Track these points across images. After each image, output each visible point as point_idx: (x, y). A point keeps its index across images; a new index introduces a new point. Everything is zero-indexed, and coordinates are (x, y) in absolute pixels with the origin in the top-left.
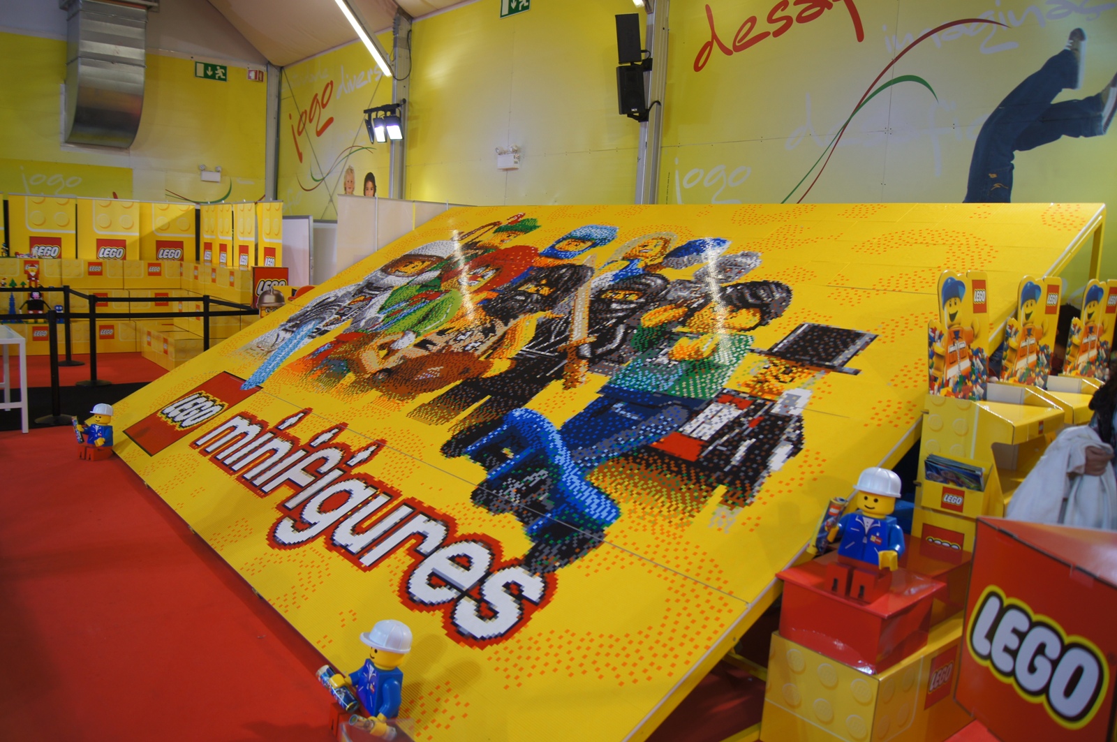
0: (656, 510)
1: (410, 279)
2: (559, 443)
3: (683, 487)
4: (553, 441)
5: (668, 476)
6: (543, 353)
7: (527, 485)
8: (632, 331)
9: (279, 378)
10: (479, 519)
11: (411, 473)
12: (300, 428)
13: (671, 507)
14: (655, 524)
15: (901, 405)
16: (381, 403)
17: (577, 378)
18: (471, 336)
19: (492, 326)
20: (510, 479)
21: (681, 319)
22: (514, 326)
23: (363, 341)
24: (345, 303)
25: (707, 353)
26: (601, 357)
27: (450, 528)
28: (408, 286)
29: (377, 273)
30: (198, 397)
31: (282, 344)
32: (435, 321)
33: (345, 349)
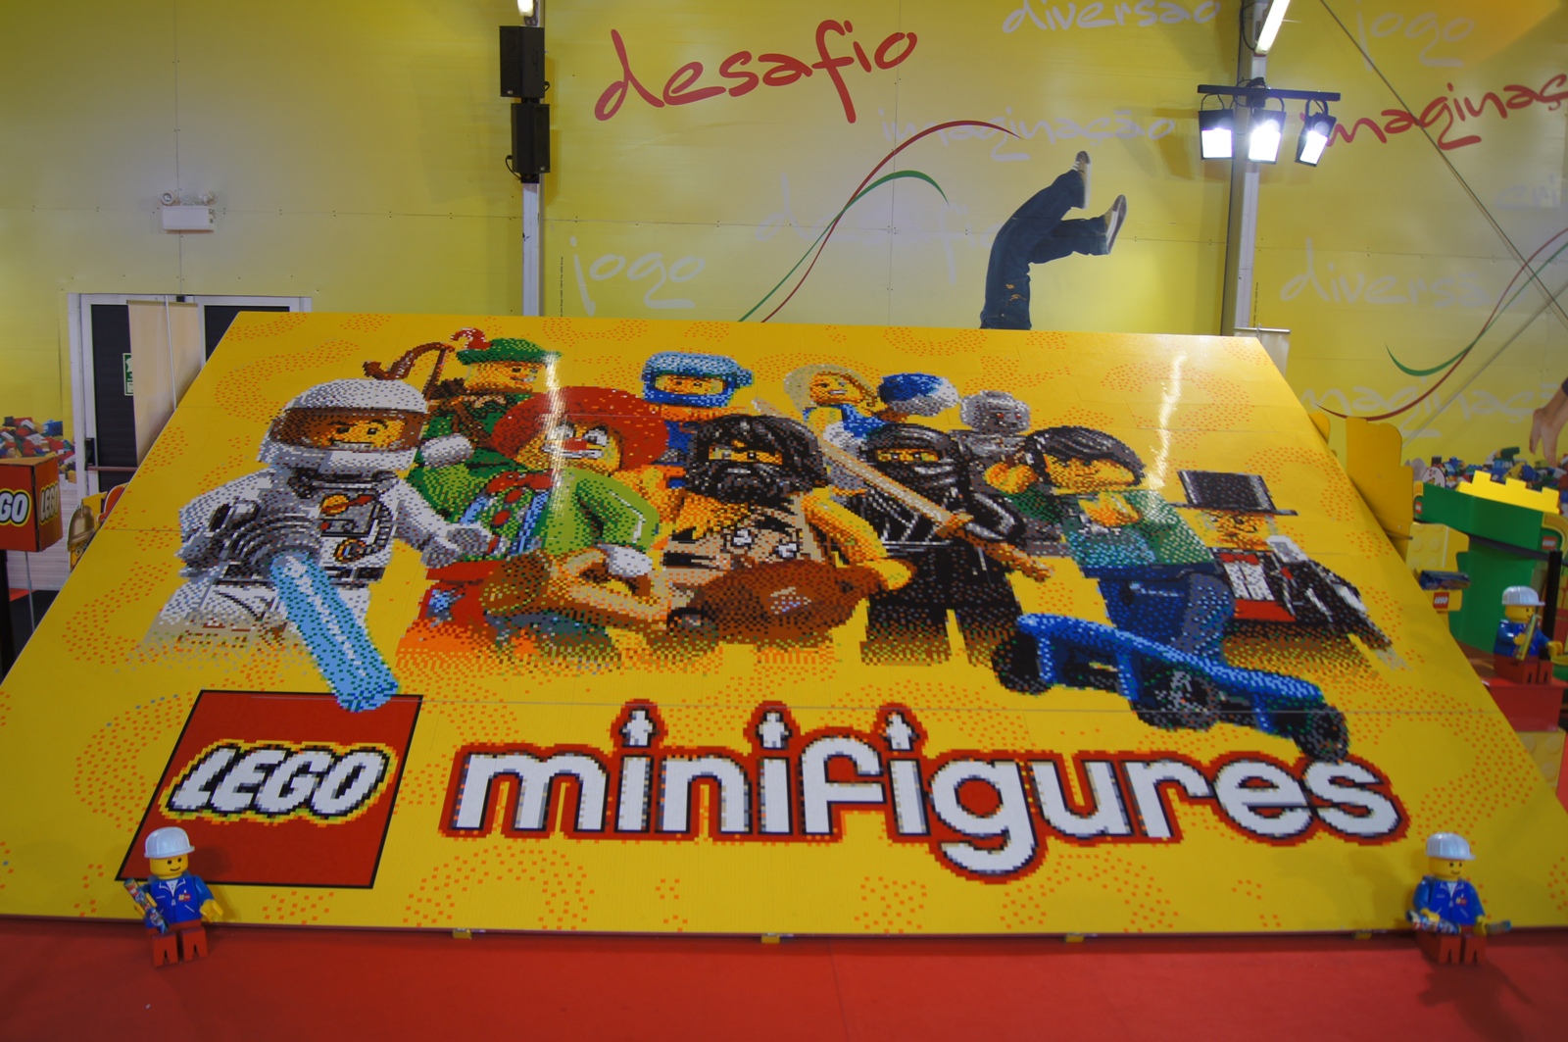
1: (408, 455)
6: (925, 544)
7: (1184, 691)
9: (428, 670)
10: (1199, 740)
11: (1021, 726)
12: (685, 732)
13: (1341, 665)
14: (1355, 684)
15: (1366, 535)
16: (779, 658)
17: (1032, 567)
18: (756, 536)
19: (767, 517)
20: (1157, 692)
21: (1041, 479)
22: (809, 513)
23: (519, 574)
24: (307, 513)
25: (1135, 515)
26: (1017, 537)
27: (1186, 761)
28: (433, 469)
29: (280, 449)
30: (237, 753)
31: (283, 611)
32: (631, 521)
33: (504, 593)
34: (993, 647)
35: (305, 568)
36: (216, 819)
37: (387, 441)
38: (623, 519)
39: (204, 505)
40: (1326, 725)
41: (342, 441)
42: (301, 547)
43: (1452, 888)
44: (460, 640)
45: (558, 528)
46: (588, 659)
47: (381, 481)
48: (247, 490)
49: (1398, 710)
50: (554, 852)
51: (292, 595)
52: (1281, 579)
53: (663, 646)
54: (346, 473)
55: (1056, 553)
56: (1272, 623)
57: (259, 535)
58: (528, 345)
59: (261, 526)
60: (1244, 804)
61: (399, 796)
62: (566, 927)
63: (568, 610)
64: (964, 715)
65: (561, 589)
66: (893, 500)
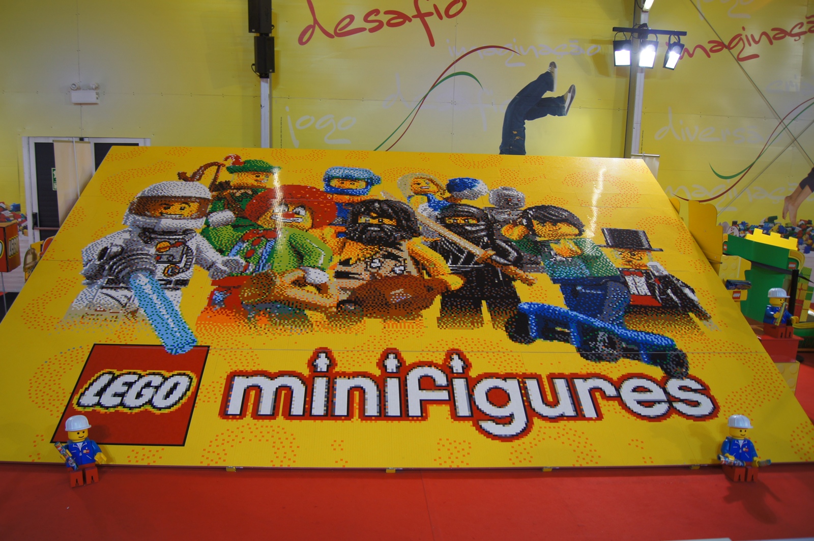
5: (662, 316)
6: (470, 266)
7: (605, 342)
9: (212, 333)
10: (612, 367)
11: (520, 361)
12: (346, 364)
13: (685, 329)
14: (692, 338)
15: (699, 261)
16: (395, 325)
17: (526, 278)
18: (383, 262)
19: (389, 253)
20: (590, 343)
21: (531, 233)
22: (410, 251)
23: (260, 282)
24: (149, 251)
25: (579, 251)
26: (518, 262)
27: (605, 378)
28: (214, 228)
29: (134, 218)
30: (113, 377)
31: (137, 302)
32: (318, 255)
33: (252, 293)
34: (506, 320)
35: (148, 280)
36: (103, 411)
37: (190, 213)
38: (314, 254)
39: (95, 247)
40: (677, 360)
41: (167, 214)
42: (146, 269)
43: (741, 443)
44: (229, 317)
45: (280, 259)
46: (296, 326)
47: (187, 235)
48: (117, 240)
49: (714, 352)
50: (279, 427)
51: (141, 294)
52: (654, 284)
53: (335, 320)
54: (169, 230)
55: (538, 271)
56: (650, 307)
57: (124, 263)
58: (264, 163)
59: (125, 258)
60: (634, 400)
61: (198, 398)
62: (285, 465)
63: (285, 301)
64: (491, 354)
65: (281, 290)
66: (454, 243)
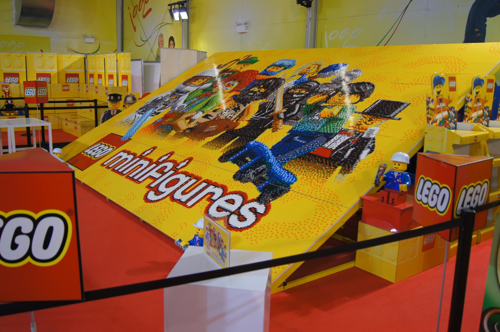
0: (312, 177)
1: (198, 87)
2: (270, 154)
3: (324, 168)
4: (268, 153)
5: (317, 164)
6: (262, 117)
7: (257, 171)
8: (303, 106)
9: (139, 134)
11: (206, 169)
12: (152, 155)
14: (311, 182)
16: (189, 142)
18: (229, 112)
19: (239, 107)
21: (325, 100)
22: (249, 106)
23: (177, 116)
24: (167, 100)
25: (336, 114)
27: (225, 189)
29: (181, 85)
30: (100, 145)
33: (169, 120)
34: (233, 148)
41: (192, 84)
42: (156, 107)
44: (150, 129)
46: (161, 136)
47: (185, 94)
48: (165, 95)
54: (183, 91)
55: (291, 124)
58: (256, 58)
61: (105, 157)
62: (90, 185)
63: (173, 125)
65: (178, 120)
